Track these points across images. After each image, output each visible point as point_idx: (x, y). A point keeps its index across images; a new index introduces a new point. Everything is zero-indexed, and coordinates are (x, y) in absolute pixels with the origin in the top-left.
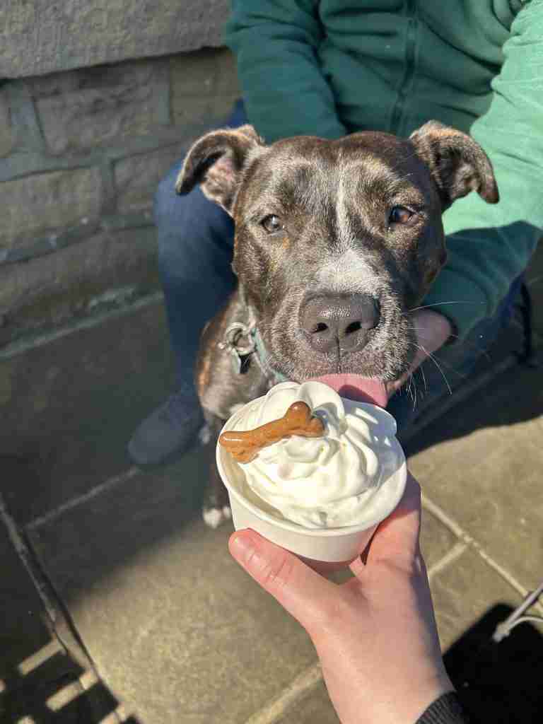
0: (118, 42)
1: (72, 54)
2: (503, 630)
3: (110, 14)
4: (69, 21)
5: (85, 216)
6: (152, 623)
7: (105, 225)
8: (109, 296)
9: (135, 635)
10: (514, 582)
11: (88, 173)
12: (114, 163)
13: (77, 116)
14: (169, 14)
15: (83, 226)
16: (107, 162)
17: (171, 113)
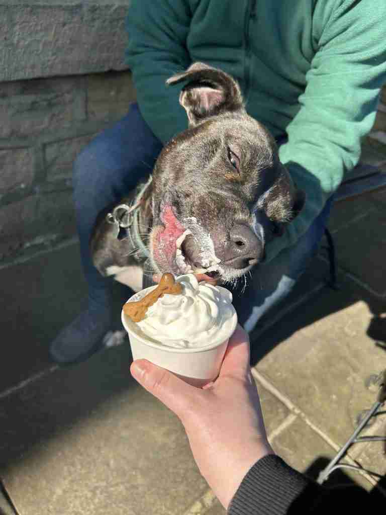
0: (50, 63)
1: (16, 70)
2: (324, 476)
3: (45, 44)
4: (15, 47)
5: (22, 182)
6: (65, 484)
7: (37, 189)
8: (39, 240)
9: (52, 493)
10: (330, 441)
11: (25, 152)
12: (44, 146)
13: (19, 112)
14: (86, 46)
15: (21, 189)
16: (39, 145)
17: (87, 113)
